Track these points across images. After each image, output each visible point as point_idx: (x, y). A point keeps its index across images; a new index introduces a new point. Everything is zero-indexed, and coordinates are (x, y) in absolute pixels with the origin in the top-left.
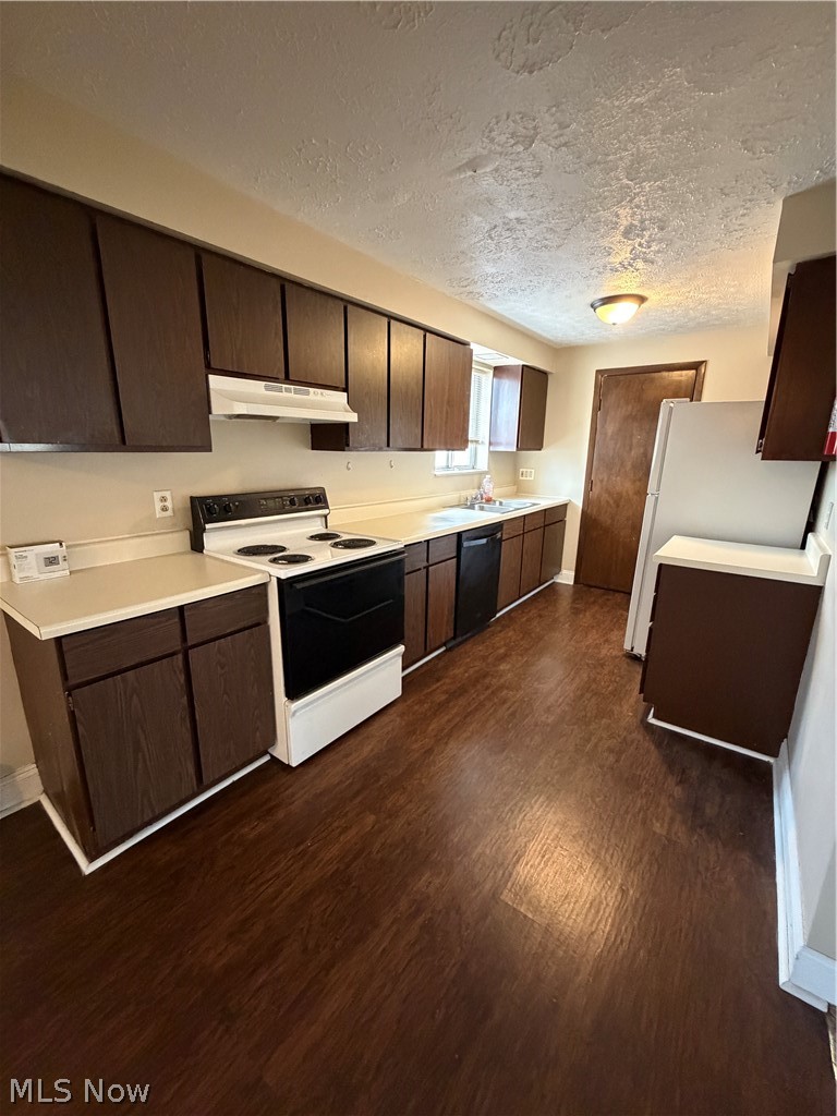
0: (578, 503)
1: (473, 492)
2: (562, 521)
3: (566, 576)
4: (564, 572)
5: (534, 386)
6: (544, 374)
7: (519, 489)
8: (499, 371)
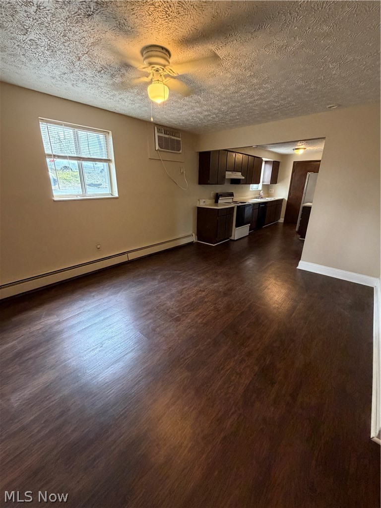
0: (287, 199)
1: (258, 196)
2: (281, 204)
3: (282, 220)
4: (281, 219)
5: (276, 166)
6: (279, 162)
7: (269, 195)
8: (266, 162)
